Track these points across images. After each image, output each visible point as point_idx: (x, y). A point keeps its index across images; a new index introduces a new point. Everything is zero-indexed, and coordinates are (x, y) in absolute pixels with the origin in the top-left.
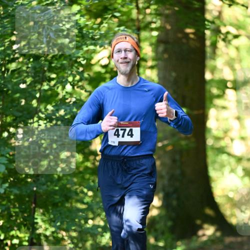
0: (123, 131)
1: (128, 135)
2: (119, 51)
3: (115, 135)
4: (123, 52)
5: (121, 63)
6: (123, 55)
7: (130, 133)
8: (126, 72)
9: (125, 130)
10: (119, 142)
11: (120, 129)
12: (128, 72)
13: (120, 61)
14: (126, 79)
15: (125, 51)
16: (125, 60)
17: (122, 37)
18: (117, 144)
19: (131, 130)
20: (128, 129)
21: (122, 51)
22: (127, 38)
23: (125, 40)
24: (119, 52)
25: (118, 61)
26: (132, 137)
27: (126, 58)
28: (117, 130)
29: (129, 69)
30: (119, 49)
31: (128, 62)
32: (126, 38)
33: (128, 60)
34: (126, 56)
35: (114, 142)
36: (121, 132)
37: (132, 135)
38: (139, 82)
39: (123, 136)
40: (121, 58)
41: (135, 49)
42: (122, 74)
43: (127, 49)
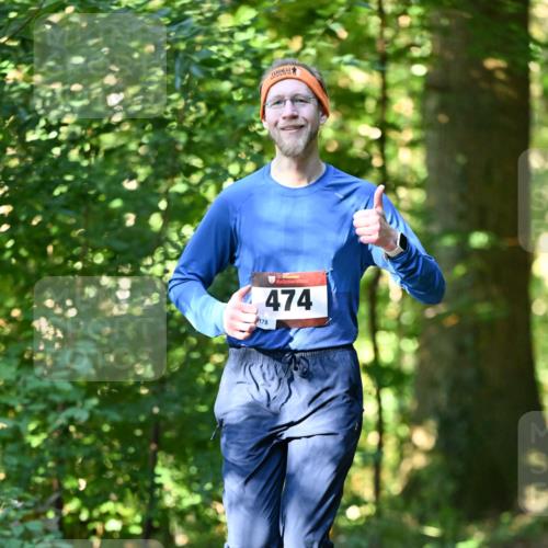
0: (287, 296)
1: (300, 304)
2: (279, 101)
3: (268, 304)
4: (288, 103)
5: (283, 129)
6: (287, 109)
7: (304, 301)
8: (295, 149)
9: (292, 293)
10: (279, 322)
11: (279, 290)
12: (299, 150)
13: (282, 123)
14: (294, 165)
15: (294, 99)
16: (294, 123)
17: (285, 67)
18: (272, 326)
19: (306, 293)
20: (299, 291)
21: (285, 101)
22: (298, 71)
23: (292, 75)
24: (278, 103)
25: (276, 124)
26: (308, 308)
27: (294, 117)
28: (274, 294)
29: (302, 141)
30: (279, 96)
31: (302, 126)
32: (294, 70)
33: (300, 122)
34: (295, 113)
35: (266, 322)
36: (283, 299)
37: (308, 305)
38: (325, 175)
39: (288, 307)
40: (284, 118)
41: (316, 96)
42: (286, 154)
43: (297, 95)
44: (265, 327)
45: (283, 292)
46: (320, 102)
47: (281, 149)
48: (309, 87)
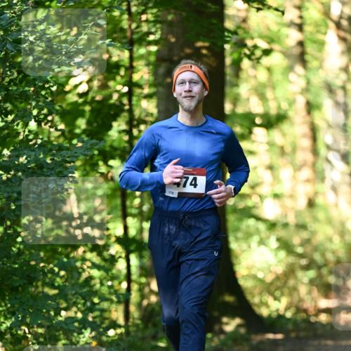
0: (185, 180)
1: (191, 184)
4: (187, 83)
5: (185, 97)
6: (187, 87)
7: (193, 183)
8: (189, 108)
9: (187, 178)
10: (179, 193)
12: (192, 108)
13: (184, 94)
14: (189, 116)
15: (191, 82)
17: (186, 65)
18: (176, 195)
19: (195, 179)
20: (191, 177)
22: (193, 67)
23: (190, 69)
24: (182, 83)
25: (181, 94)
26: (195, 187)
27: (190, 91)
29: (193, 104)
30: (183, 80)
31: (193, 97)
32: (191, 67)
33: (193, 94)
34: (191, 89)
35: (173, 193)
37: (195, 185)
38: (206, 121)
39: (184, 186)
40: (185, 91)
41: (202, 81)
42: (185, 110)
43: (192, 79)
44: (172, 196)
46: (204, 84)
47: (182, 107)
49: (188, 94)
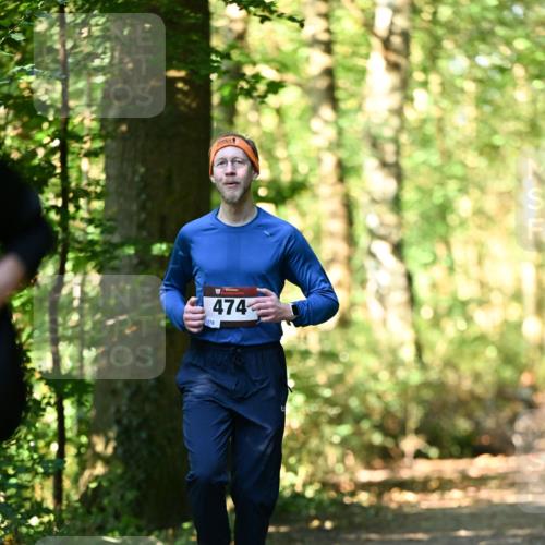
0: (228, 304)
1: (238, 310)
2: (223, 162)
3: (215, 309)
4: (229, 163)
5: (227, 184)
6: (229, 169)
7: (241, 307)
8: (233, 198)
9: (232, 302)
10: (222, 323)
11: (223, 299)
13: (225, 179)
14: (233, 210)
15: (233, 161)
17: (227, 138)
18: (217, 325)
19: (243, 302)
20: (237, 300)
21: (227, 162)
22: (237, 141)
23: (232, 143)
24: (222, 163)
25: (221, 180)
26: (244, 313)
27: (233, 174)
28: (219, 302)
29: (238, 193)
30: (223, 158)
31: (237, 183)
32: (234, 139)
33: (236, 179)
34: (234, 171)
35: (213, 323)
36: (225, 306)
37: (244, 311)
38: (257, 217)
39: (229, 312)
40: (227, 175)
41: (248, 156)
42: (227, 202)
43: (235, 158)
44: (212, 326)
45: (226, 301)
46: (252, 163)
47: (224, 197)
48: (245, 152)
49: (231, 179)
